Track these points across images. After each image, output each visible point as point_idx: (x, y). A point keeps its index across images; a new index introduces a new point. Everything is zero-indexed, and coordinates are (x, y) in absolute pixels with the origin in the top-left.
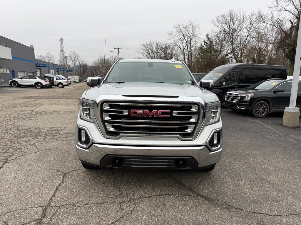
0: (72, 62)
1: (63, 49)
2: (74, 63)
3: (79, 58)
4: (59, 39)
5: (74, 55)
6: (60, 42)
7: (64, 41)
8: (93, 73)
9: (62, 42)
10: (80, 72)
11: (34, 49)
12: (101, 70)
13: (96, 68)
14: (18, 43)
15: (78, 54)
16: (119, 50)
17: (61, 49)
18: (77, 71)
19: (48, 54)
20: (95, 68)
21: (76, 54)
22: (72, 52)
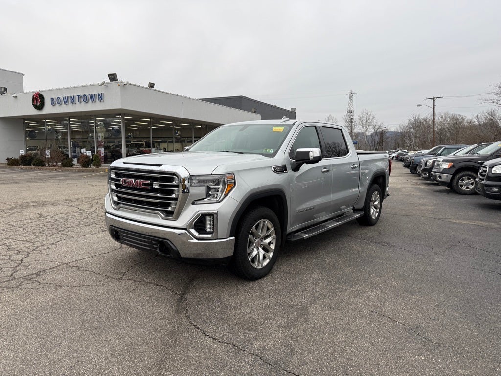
0: (363, 127)
1: (352, 109)
2: (365, 129)
3: (374, 121)
4: (348, 93)
5: (367, 117)
6: (348, 97)
7: (354, 96)
8: (398, 143)
9: (351, 97)
10: (373, 143)
11: (295, 113)
12: (413, 139)
13: (404, 136)
14: (275, 107)
15: (373, 113)
16: (434, 101)
17: (349, 109)
18: (370, 142)
19: (328, 117)
20: (402, 135)
21: (370, 114)
22: (365, 111)
